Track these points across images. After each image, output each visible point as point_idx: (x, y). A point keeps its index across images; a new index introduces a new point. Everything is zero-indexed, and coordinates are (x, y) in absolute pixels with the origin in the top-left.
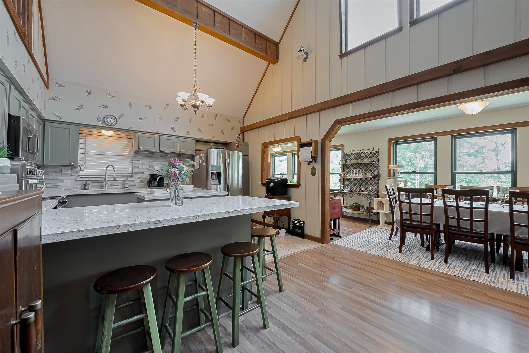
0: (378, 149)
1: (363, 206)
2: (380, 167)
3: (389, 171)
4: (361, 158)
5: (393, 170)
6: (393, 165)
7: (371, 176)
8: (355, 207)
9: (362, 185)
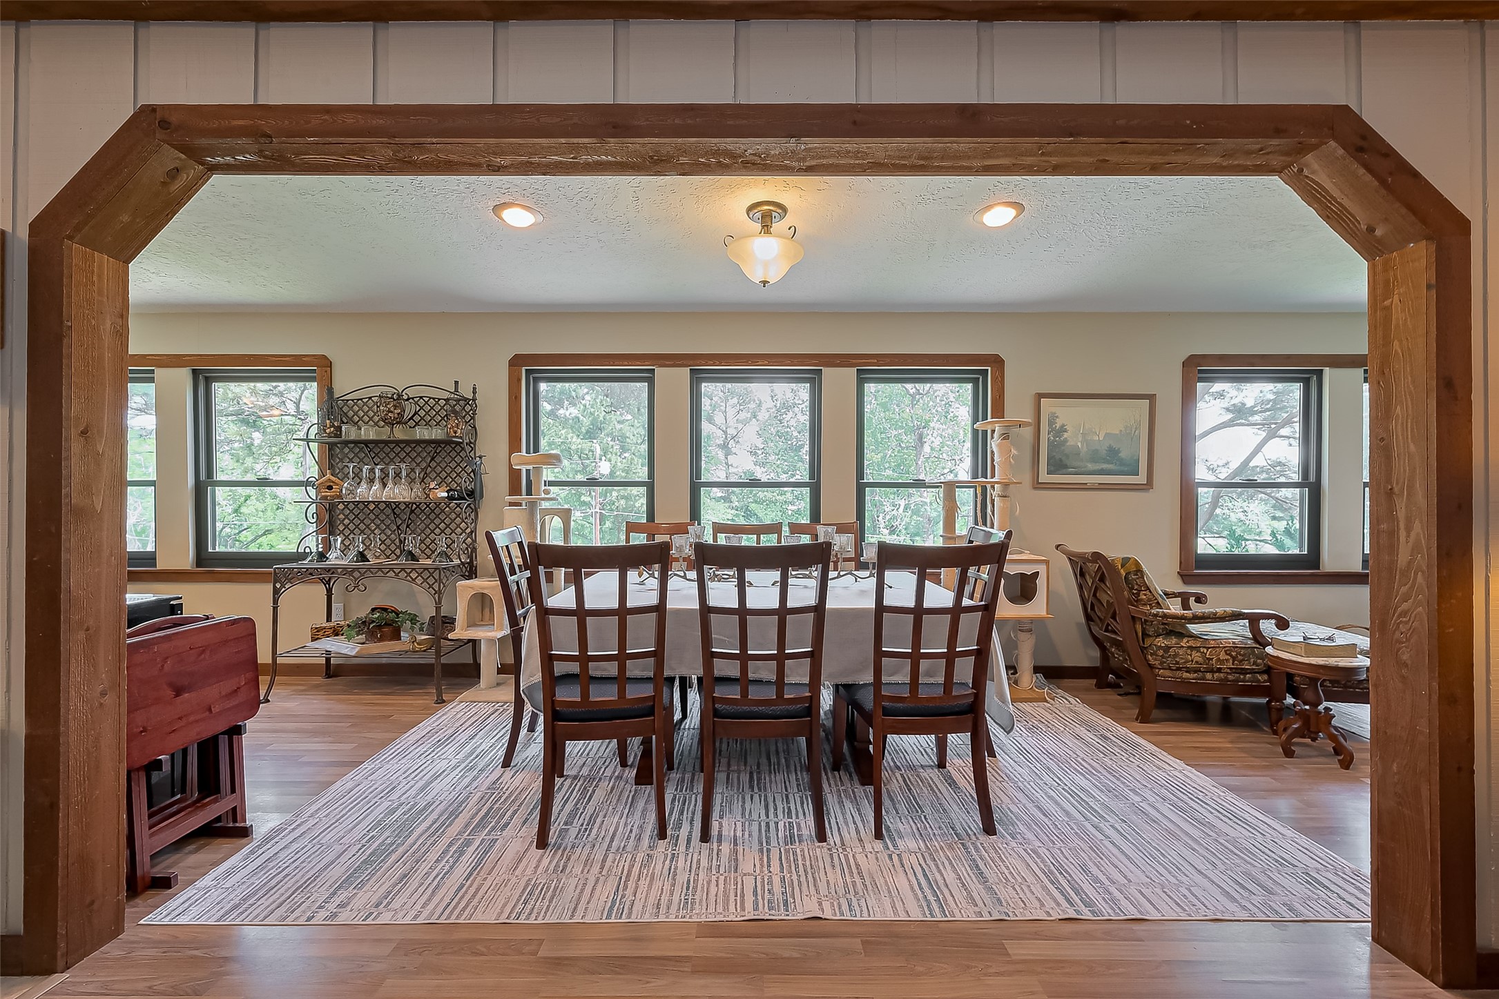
0: (474, 389)
1: (413, 619)
2: (480, 457)
3: (514, 475)
4: (409, 420)
5: (527, 470)
6: (528, 452)
7: (446, 494)
8: (379, 627)
9: (413, 532)
